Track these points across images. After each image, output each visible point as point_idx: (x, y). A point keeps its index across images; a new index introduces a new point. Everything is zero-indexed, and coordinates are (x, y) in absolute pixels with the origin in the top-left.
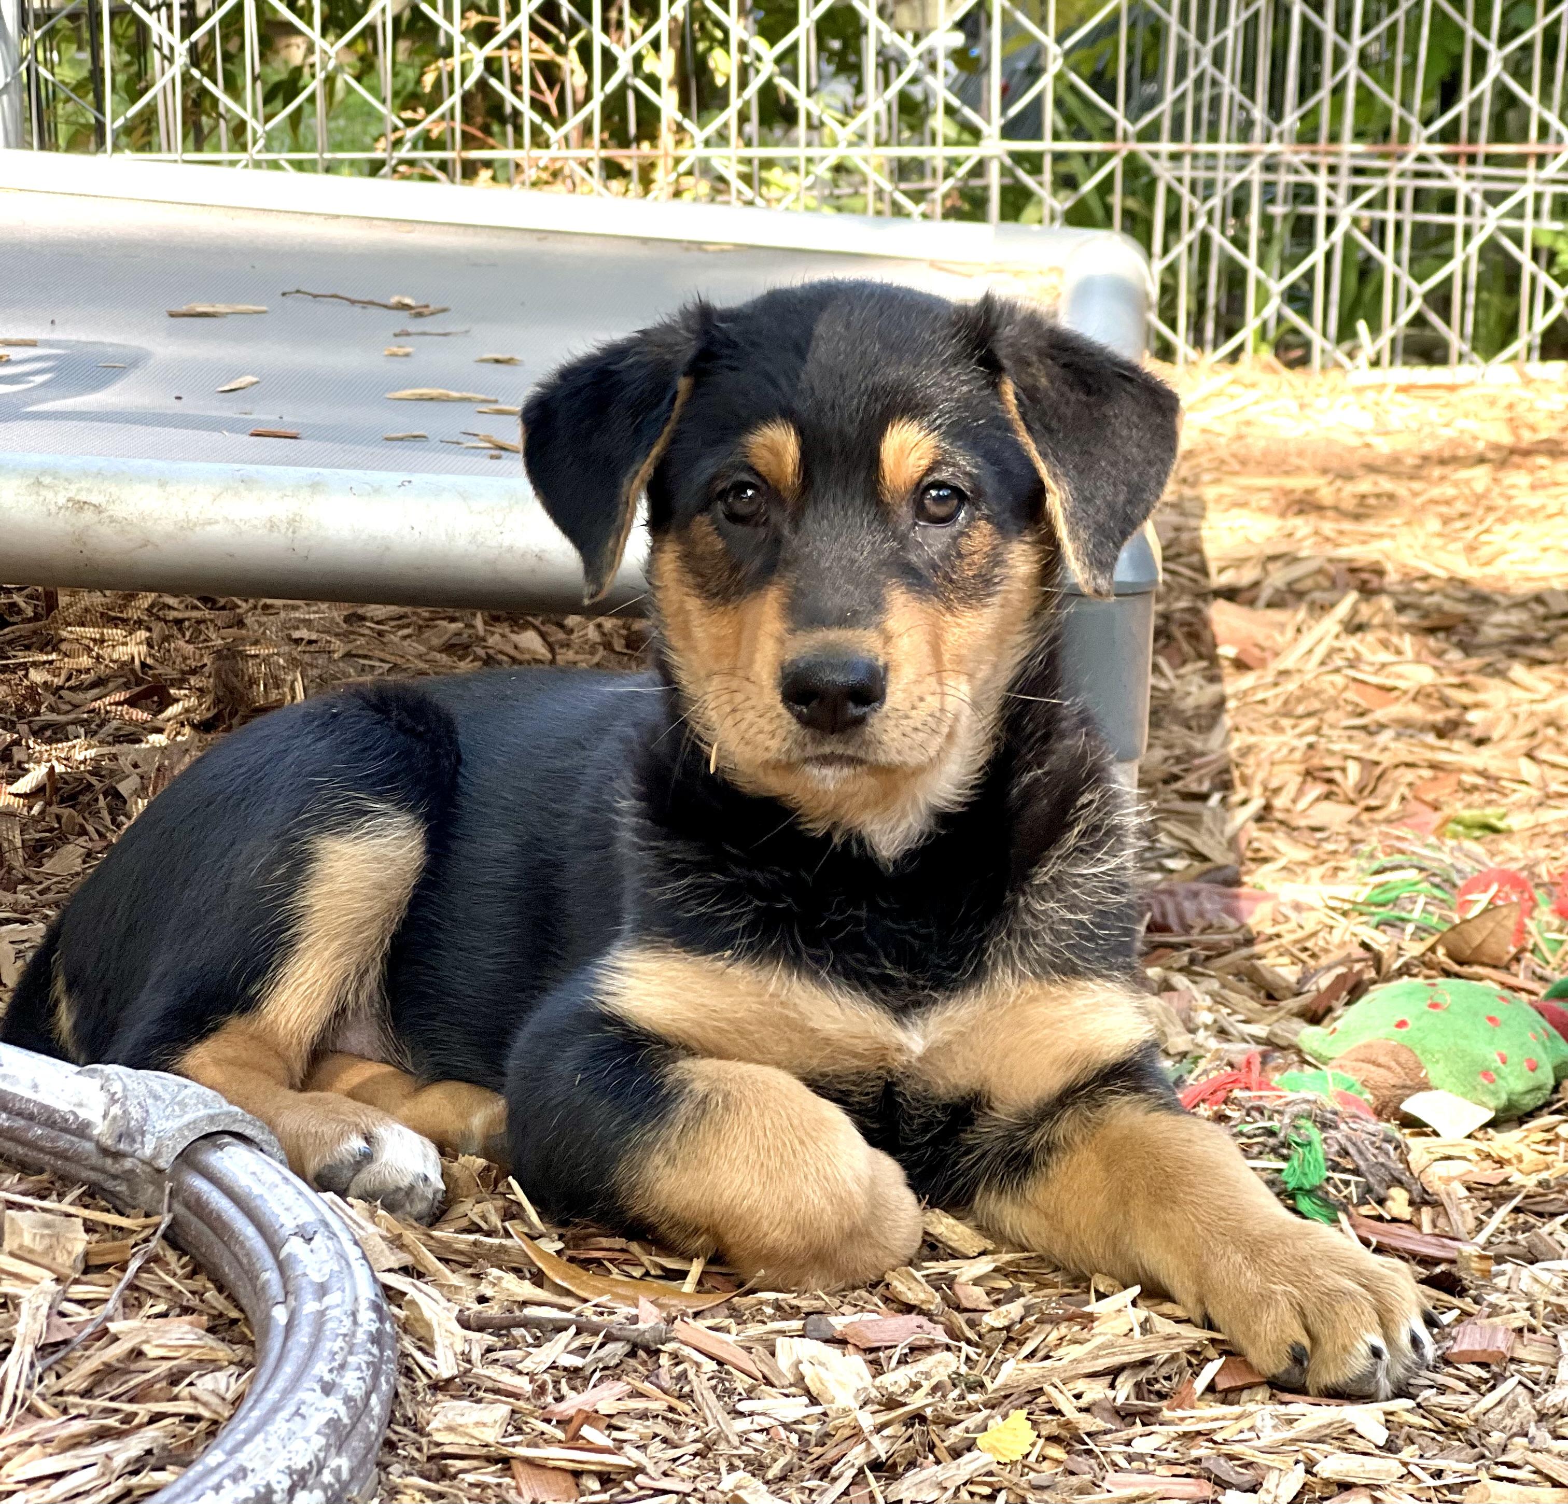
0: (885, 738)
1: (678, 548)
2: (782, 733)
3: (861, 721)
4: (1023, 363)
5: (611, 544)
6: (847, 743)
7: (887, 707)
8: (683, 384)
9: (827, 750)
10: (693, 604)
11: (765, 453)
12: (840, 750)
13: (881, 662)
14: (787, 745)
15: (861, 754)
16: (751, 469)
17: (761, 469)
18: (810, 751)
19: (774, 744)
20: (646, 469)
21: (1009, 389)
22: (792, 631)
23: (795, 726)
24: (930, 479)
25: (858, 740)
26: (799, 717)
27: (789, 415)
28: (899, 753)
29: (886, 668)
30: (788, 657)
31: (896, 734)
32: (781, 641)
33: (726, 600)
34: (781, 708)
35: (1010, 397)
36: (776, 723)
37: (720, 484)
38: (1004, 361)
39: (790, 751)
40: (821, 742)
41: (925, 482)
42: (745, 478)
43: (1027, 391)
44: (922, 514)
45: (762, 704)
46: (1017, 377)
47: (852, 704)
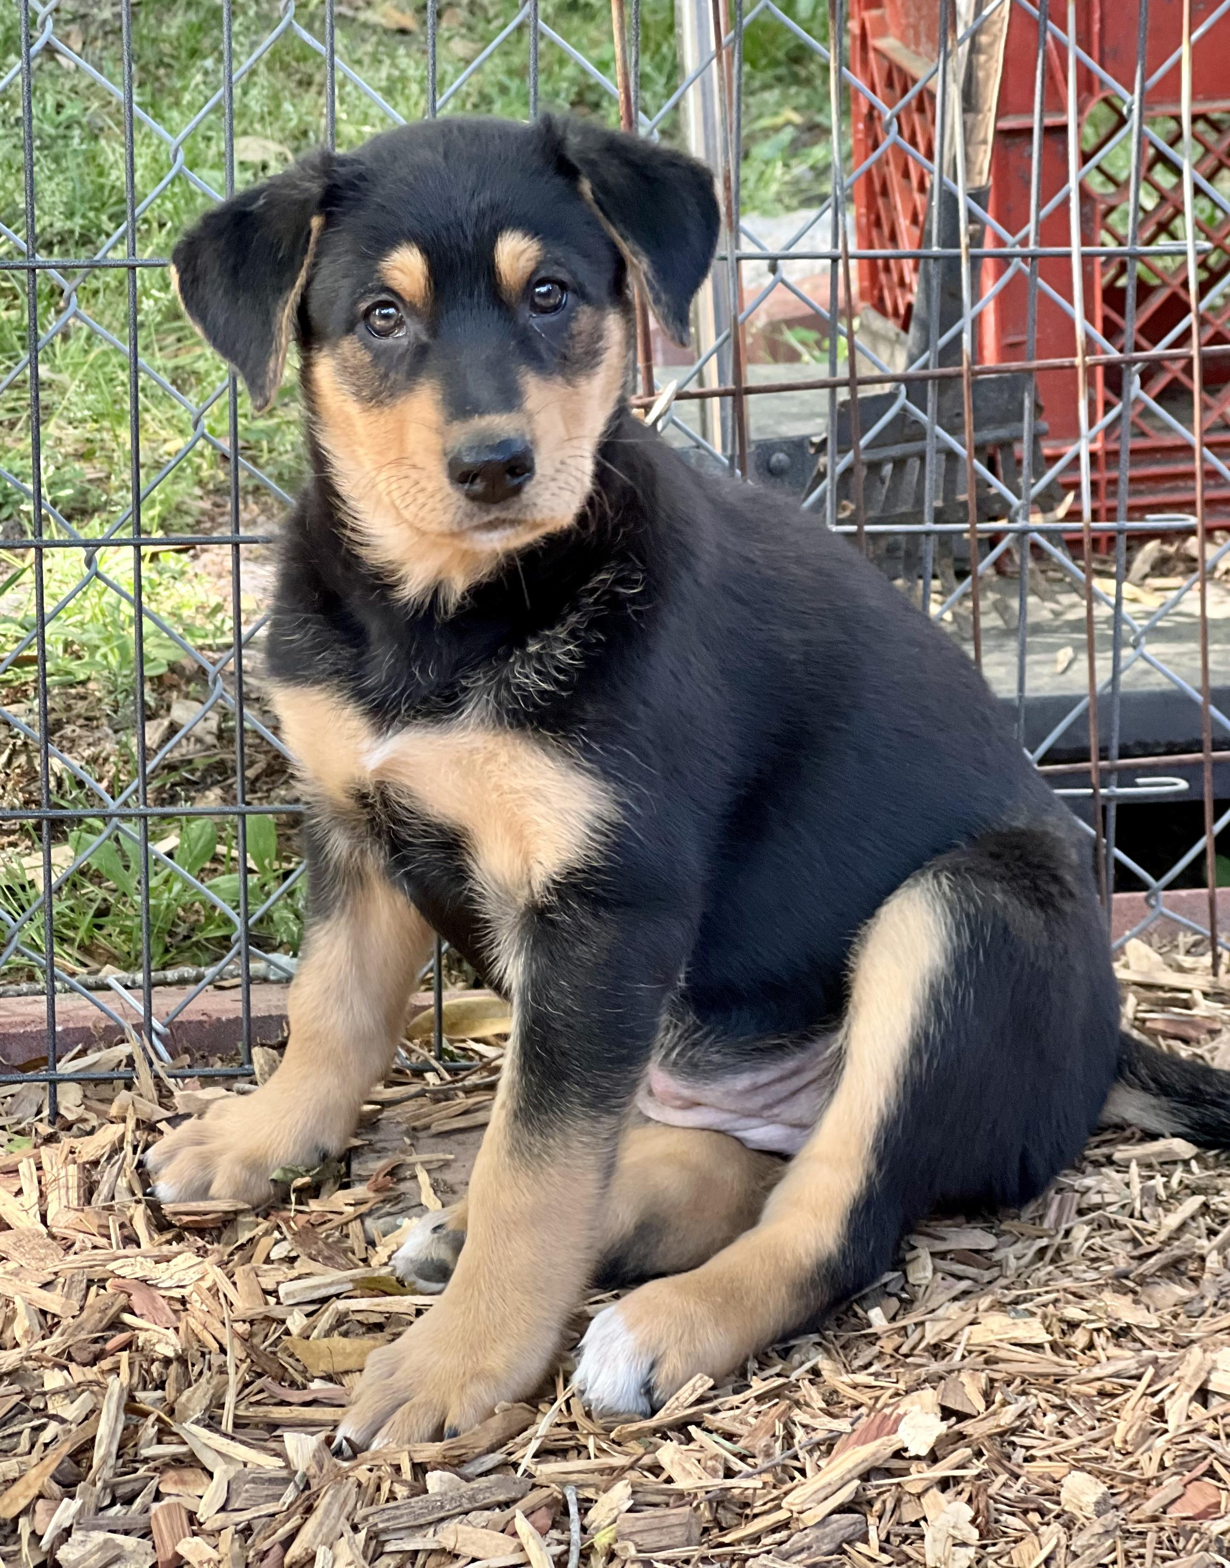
0: (540, 501)
1: (333, 363)
2: (453, 509)
3: (519, 490)
4: (592, 163)
5: (272, 364)
6: (508, 509)
7: (537, 477)
8: (315, 222)
9: (491, 517)
10: (353, 408)
11: (398, 274)
12: (503, 515)
13: (528, 437)
14: (458, 518)
15: (520, 516)
16: (389, 289)
17: (397, 287)
18: (478, 520)
19: (446, 518)
20: (293, 298)
21: (586, 186)
22: (449, 423)
23: (463, 502)
24: (538, 278)
25: (517, 507)
27: (412, 237)
29: (533, 442)
30: (449, 446)
32: (440, 432)
33: (380, 403)
34: (449, 488)
35: (588, 195)
36: (447, 502)
37: (363, 306)
38: (578, 165)
39: (460, 523)
40: (488, 512)
41: (533, 281)
42: (384, 297)
43: (601, 187)
44: (535, 307)
45: (431, 487)
46: (590, 177)
47: (508, 477)
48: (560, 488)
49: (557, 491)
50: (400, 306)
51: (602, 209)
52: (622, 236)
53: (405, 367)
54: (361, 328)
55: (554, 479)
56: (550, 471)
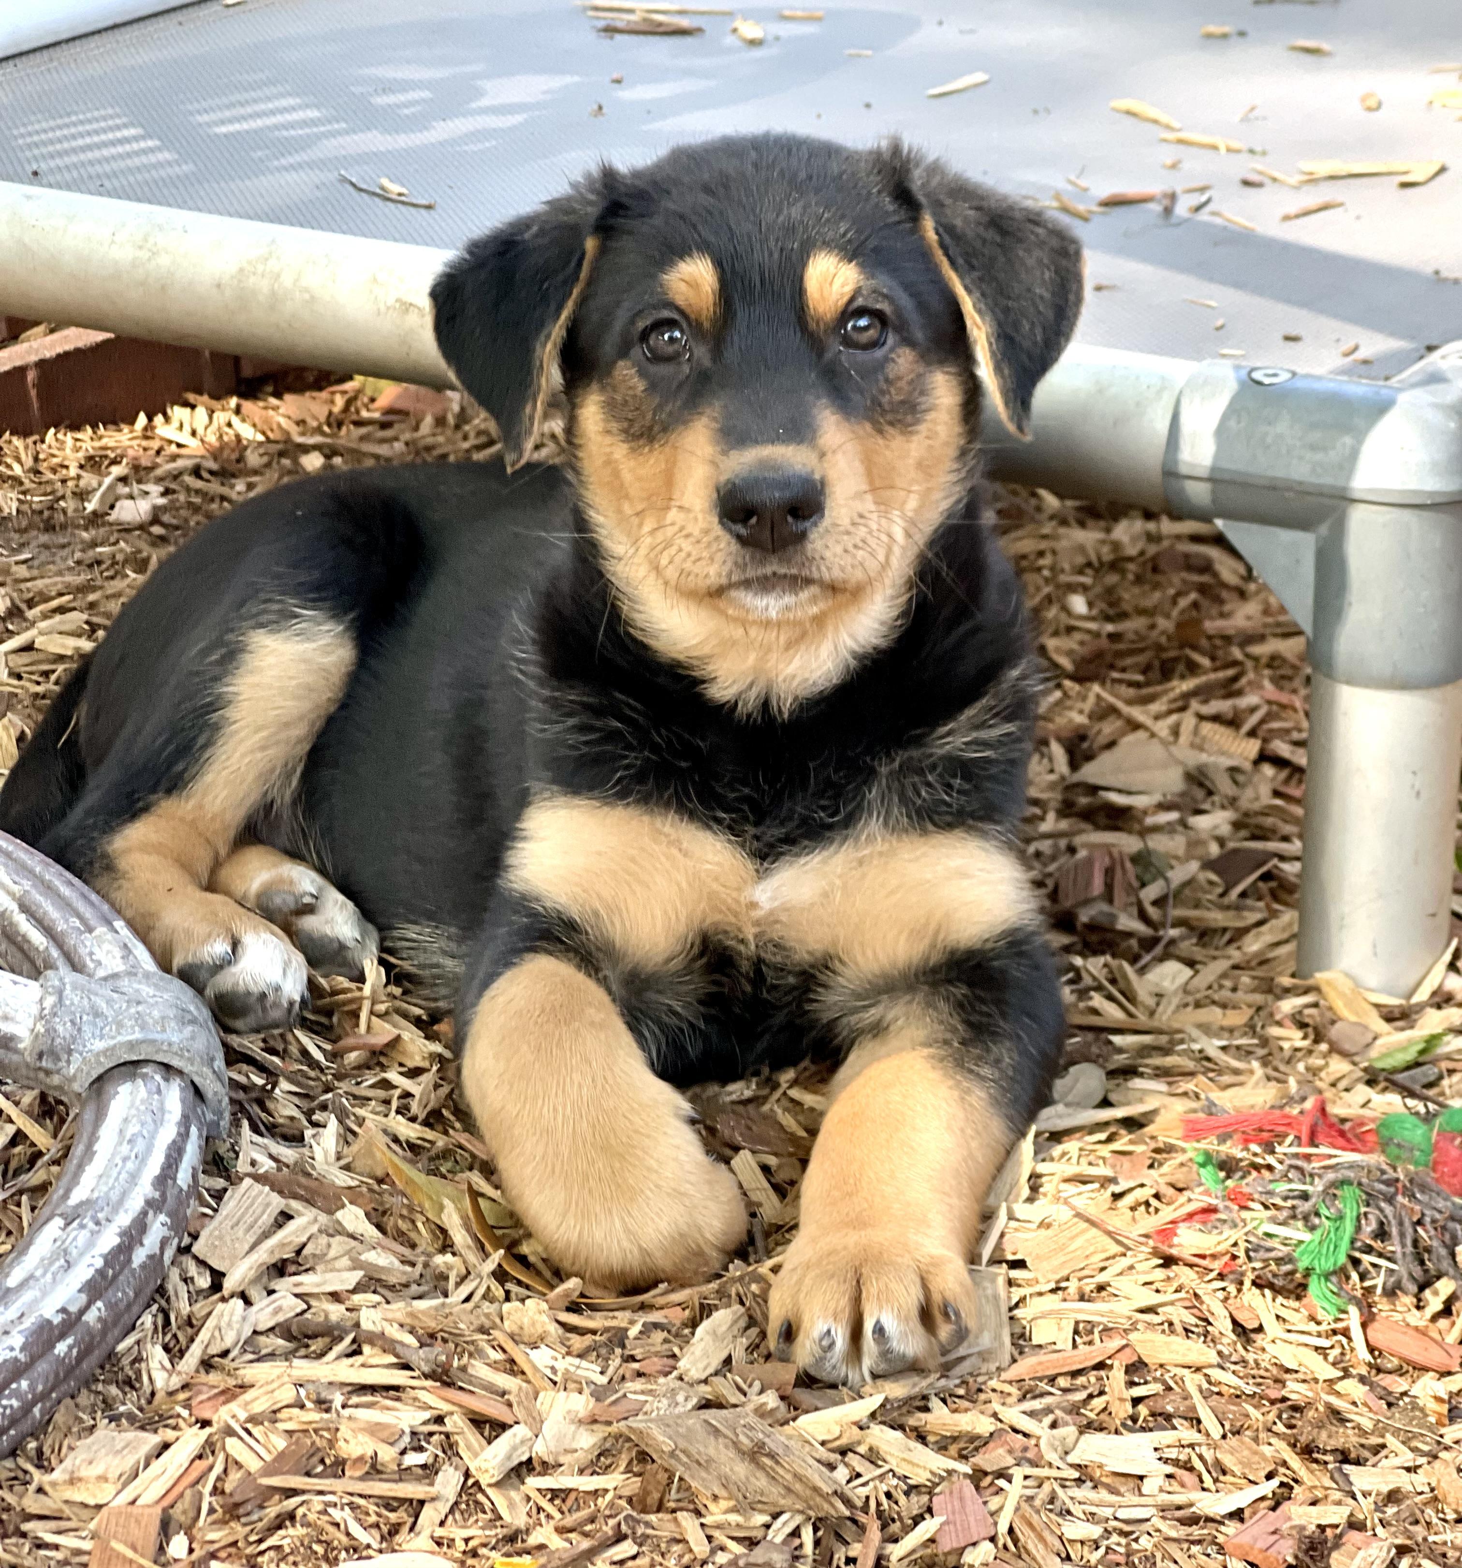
0: (828, 554)
1: (601, 398)
2: (720, 557)
3: (801, 537)
4: (938, 202)
5: (526, 413)
6: (789, 561)
7: (826, 522)
8: (590, 244)
9: (768, 570)
10: (620, 451)
11: (683, 287)
12: (782, 570)
13: (817, 476)
14: (727, 568)
15: (805, 573)
16: (671, 305)
17: (680, 301)
18: (750, 573)
19: (713, 570)
20: (557, 331)
21: (929, 224)
22: (725, 453)
23: (734, 546)
24: (855, 307)
25: (798, 558)
26: (739, 538)
27: (705, 248)
28: (842, 569)
29: (823, 483)
30: (723, 478)
31: (839, 549)
32: (714, 463)
33: (651, 439)
34: (718, 530)
35: (931, 235)
36: (715, 547)
37: (641, 325)
38: (922, 199)
39: (730, 574)
40: (762, 562)
41: (850, 312)
42: (666, 314)
43: (945, 229)
44: (847, 342)
45: (695, 530)
46: (934, 215)
47: (790, 519)
48: (855, 546)
49: (850, 548)
50: (685, 325)
51: (947, 254)
52: (966, 288)
53: (683, 395)
54: (636, 352)
55: (848, 533)
56: (845, 522)
